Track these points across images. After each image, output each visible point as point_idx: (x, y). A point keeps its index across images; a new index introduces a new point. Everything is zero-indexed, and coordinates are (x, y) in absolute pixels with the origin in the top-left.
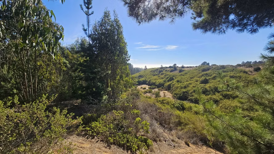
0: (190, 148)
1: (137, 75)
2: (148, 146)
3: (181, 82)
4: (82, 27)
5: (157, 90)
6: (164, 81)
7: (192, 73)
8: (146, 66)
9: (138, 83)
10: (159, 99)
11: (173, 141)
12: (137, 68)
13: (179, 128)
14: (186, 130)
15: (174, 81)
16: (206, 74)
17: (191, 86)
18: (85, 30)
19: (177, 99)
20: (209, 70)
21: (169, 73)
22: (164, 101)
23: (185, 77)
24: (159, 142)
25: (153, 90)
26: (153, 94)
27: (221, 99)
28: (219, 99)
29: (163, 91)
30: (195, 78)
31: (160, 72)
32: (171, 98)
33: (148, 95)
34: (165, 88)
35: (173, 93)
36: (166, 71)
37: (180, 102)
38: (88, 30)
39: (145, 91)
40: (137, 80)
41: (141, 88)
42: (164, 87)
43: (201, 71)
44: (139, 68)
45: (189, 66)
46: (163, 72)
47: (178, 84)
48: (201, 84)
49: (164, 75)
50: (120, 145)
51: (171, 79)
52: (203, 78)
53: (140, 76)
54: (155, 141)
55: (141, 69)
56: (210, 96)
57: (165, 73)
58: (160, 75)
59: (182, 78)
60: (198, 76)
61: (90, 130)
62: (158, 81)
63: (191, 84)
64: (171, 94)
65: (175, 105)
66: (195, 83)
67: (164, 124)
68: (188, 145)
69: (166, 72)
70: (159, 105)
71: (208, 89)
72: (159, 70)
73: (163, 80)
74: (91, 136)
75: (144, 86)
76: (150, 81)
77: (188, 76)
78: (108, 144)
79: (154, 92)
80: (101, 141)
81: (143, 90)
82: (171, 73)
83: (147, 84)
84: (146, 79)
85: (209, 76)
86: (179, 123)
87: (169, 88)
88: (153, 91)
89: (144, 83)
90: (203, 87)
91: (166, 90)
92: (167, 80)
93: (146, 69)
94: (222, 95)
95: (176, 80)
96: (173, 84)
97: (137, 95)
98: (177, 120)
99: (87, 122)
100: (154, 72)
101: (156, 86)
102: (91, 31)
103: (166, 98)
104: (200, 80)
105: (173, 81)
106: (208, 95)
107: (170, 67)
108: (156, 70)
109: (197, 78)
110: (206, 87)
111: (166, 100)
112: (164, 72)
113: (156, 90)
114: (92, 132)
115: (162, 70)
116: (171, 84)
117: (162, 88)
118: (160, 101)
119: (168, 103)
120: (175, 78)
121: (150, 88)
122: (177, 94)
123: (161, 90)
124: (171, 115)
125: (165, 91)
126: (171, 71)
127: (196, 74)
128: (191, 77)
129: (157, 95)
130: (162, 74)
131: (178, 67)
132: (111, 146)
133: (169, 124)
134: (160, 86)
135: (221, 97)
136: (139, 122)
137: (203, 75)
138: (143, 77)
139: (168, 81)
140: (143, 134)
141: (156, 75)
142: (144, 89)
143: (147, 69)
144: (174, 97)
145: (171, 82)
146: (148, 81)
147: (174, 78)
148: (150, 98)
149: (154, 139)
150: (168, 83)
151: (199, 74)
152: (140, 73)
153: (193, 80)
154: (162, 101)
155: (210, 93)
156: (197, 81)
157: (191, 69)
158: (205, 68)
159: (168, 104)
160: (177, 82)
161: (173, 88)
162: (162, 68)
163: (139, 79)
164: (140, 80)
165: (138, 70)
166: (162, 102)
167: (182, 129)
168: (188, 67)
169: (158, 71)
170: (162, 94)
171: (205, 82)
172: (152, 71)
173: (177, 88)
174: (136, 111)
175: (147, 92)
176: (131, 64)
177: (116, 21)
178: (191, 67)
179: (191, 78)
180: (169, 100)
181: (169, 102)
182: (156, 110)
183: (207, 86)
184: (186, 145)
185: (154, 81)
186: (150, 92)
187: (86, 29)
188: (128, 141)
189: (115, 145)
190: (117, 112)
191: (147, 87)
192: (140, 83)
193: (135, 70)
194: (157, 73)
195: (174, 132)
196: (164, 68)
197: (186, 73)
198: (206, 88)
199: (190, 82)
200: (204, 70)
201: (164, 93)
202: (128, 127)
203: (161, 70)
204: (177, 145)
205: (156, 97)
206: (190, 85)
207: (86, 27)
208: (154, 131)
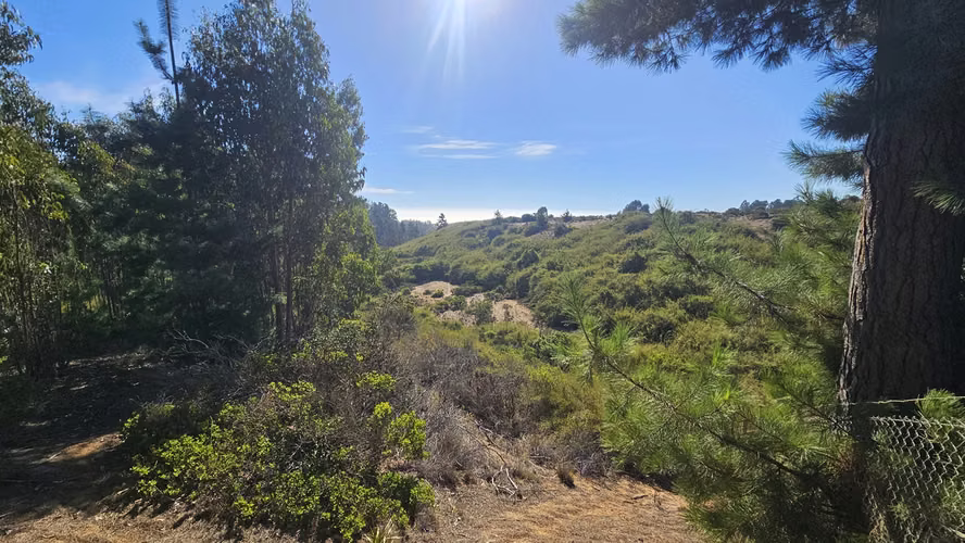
0: (574, 493)
1: (410, 246)
2: (414, 511)
3: (561, 270)
4: (137, 37)
5: (482, 298)
6: (508, 267)
7: (596, 239)
8: (442, 216)
9: (413, 277)
10: (489, 329)
11: (516, 474)
12: (411, 223)
13: (545, 425)
14: (565, 431)
15: (539, 266)
16: (639, 241)
17: (593, 280)
18: (153, 50)
19: (548, 326)
20: (646, 228)
21: (522, 239)
22: (507, 333)
23: (575, 250)
24: (461, 487)
25: (468, 300)
26: (469, 313)
27: (681, 320)
28: (675, 321)
29: (502, 300)
30: (605, 254)
31: (492, 234)
32: (529, 323)
33: (452, 316)
34: (509, 291)
35: (537, 307)
36: (513, 231)
37: (558, 336)
38: (167, 49)
39: (441, 304)
40: (412, 266)
41: (427, 293)
42: (505, 287)
43: (622, 232)
44: (418, 223)
45: (586, 215)
46: (503, 236)
47: (552, 276)
48: (622, 275)
49: (506, 245)
51: (531, 259)
52: (629, 254)
53: (424, 252)
54: (449, 482)
55: (427, 226)
56: (649, 311)
57: (508, 240)
58: (491, 246)
59: (564, 254)
60: (615, 247)
61: (150, 476)
62: (485, 266)
63: (592, 274)
64: (528, 312)
65: (543, 348)
66: (604, 271)
67: (493, 417)
68: (570, 484)
69: (513, 235)
70: (487, 350)
71: (645, 288)
72: (490, 228)
73: (503, 262)
75: (436, 286)
76: (458, 266)
77: (582, 246)
78: (230, 528)
79: (473, 306)
80: (199, 517)
81: (433, 302)
82: (530, 238)
83: (446, 280)
84: (445, 262)
85: (647, 247)
86: (546, 409)
87: (521, 292)
88: (469, 304)
89: (437, 274)
90: (629, 284)
91: (512, 298)
92: (516, 262)
93: (443, 225)
94: (684, 306)
95: (544, 262)
96: (537, 274)
98: (539, 398)
100: (473, 236)
101: (479, 283)
102: (181, 54)
103: (512, 325)
104: (620, 261)
105: (534, 265)
106: (645, 309)
107: (527, 218)
108: (477, 229)
109: (611, 256)
110: (637, 283)
111: (511, 332)
112: (506, 235)
113: (480, 297)
115: (501, 227)
116: (529, 276)
117: (500, 291)
118: (491, 336)
119: (518, 342)
120: (543, 256)
121: (457, 293)
122: (547, 310)
123: (497, 297)
124: (518, 382)
125: (510, 302)
126: (530, 233)
127: (608, 240)
128: (592, 250)
129: (483, 316)
130: (499, 243)
131: (552, 216)
132: (245, 533)
133: (511, 414)
134: (494, 285)
135: (681, 312)
136: (386, 417)
137: (628, 244)
138: (433, 255)
139: (520, 266)
140: (402, 460)
141: (480, 245)
142: (435, 296)
143: (446, 225)
144: (538, 320)
145: (529, 269)
146: (451, 266)
147: (539, 255)
148: (456, 327)
149: (445, 476)
150: (520, 274)
151: (618, 241)
152: (421, 238)
153: (598, 262)
154: (500, 333)
155: (650, 302)
156: (610, 264)
157: (594, 223)
158: (636, 220)
159: (520, 345)
160: (549, 269)
161: (536, 289)
162: (499, 220)
163: (420, 261)
164: (422, 264)
165: (414, 229)
166: (500, 340)
167: (553, 428)
168: (583, 219)
169: (486, 233)
170: (498, 310)
171: (637, 265)
172: (463, 232)
173: (549, 288)
174: (377, 380)
175: (447, 309)
176: (390, 207)
177: (301, 24)
178: (592, 218)
179: (593, 255)
180: (523, 332)
181: (522, 336)
182: (468, 369)
183: (641, 280)
184: (563, 485)
185: (473, 268)
186: (457, 306)
187: (156, 43)
188: (324, 502)
189: (267, 525)
190: (288, 389)
191: (447, 289)
192: (422, 277)
193: (404, 230)
194: (481, 241)
195: (524, 441)
196: (505, 220)
197: (577, 240)
198: (637, 287)
199: (590, 268)
200: (632, 228)
201: (506, 307)
202: (335, 444)
203: (494, 228)
204: (529, 487)
205: (478, 323)
206: (588, 278)
207: (157, 36)
208: (448, 446)
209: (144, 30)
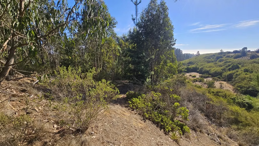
1: (187, 61)
2: (184, 132)
6: (224, 70)
8: (198, 52)
9: (186, 70)
10: (212, 90)
12: (187, 54)
15: (240, 70)
18: (134, 20)
19: (241, 93)
21: (232, 60)
22: (220, 93)
24: (198, 133)
25: (205, 79)
26: (205, 83)
29: (219, 81)
31: (218, 58)
32: (232, 91)
34: (223, 78)
35: (236, 85)
36: (229, 57)
38: (136, 19)
39: (195, 80)
40: (186, 67)
41: (190, 76)
42: (221, 76)
44: (189, 54)
46: (222, 59)
47: (246, 74)
49: (223, 62)
50: (154, 122)
51: (236, 67)
53: (190, 63)
54: (194, 129)
55: (192, 55)
57: (225, 60)
58: (217, 62)
59: (254, 67)
61: (131, 104)
62: (213, 69)
64: (231, 86)
65: (237, 101)
67: (211, 117)
69: (227, 58)
70: (211, 96)
72: (217, 56)
73: (222, 68)
74: (132, 108)
75: (193, 74)
76: (202, 68)
78: (144, 118)
79: (207, 81)
80: (138, 114)
81: (192, 78)
82: (236, 60)
83: (197, 72)
84: (198, 66)
86: (236, 122)
87: (229, 79)
88: (205, 81)
89: (195, 70)
91: (224, 81)
92: (228, 68)
93: (198, 55)
95: (243, 69)
96: (238, 73)
97: (182, 83)
98: (233, 117)
99: (130, 97)
100: (210, 58)
101: (210, 74)
102: (139, 20)
103: (223, 90)
105: (237, 70)
107: (235, 52)
108: (212, 56)
111: (222, 92)
112: (224, 58)
113: (210, 79)
114: (133, 106)
115: (222, 55)
116: (234, 73)
117: (219, 78)
118: (213, 92)
119: (225, 96)
120: (243, 66)
121: (201, 77)
122: (241, 88)
123: (217, 80)
124: (223, 109)
126: (236, 57)
129: (211, 85)
130: (220, 61)
131: (249, 51)
132: (146, 120)
133: (219, 118)
134: (217, 75)
136: (178, 107)
138: (194, 64)
139: (229, 70)
140: (181, 119)
141: (212, 62)
143: (199, 55)
144: (236, 90)
145: (234, 71)
146: (200, 68)
147: (240, 66)
148: (200, 87)
149: (193, 127)
150: (229, 73)
152: (190, 59)
154: (217, 92)
159: (226, 98)
160: (245, 72)
161: (236, 79)
162: (222, 53)
163: (189, 66)
164: (189, 67)
165: (188, 56)
166: (217, 94)
167: (238, 129)
169: (215, 57)
170: (217, 84)
172: (206, 57)
173: (244, 79)
174: (175, 96)
175: (197, 81)
176: (181, 50)
177: (163, 4)
180: (228, 93)
181: (227, 95)
182: (204, 101)
185: (208, 69)
186: (200, 81)
187: (134, 18)
188: (162, 121)
189: (150, 121)
190: (155, 94)
191: (198, 75)
192: (189, 70)
193: (184, 56)
194: (213, 60)
196: (225, 53)
201: (220, 83)
202: (164, 109)
203: (219, 56)
205: (208, 87)
208: (195, 120)
209: (132, 16)
